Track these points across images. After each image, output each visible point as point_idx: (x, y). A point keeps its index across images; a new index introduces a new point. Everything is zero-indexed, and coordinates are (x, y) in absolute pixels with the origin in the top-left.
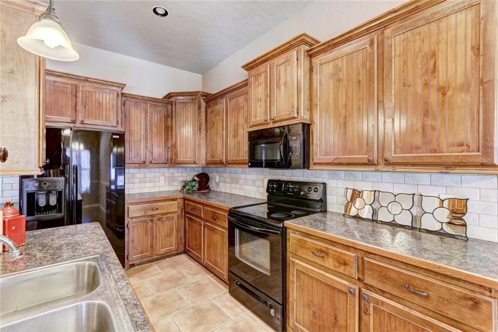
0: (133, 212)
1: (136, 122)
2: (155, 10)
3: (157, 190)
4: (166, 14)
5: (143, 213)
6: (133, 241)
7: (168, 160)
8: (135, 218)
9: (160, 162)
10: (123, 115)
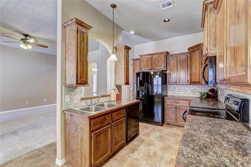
0: (168, 102)
1: (173, 65)
2: (164, 21)
3: (186, 95)
4: (169, 20)
5: (172, 104)
6: (168, 114)
7: (188, 81)
8: (169, 105)
9: (184, 82)
10: (167, 64)
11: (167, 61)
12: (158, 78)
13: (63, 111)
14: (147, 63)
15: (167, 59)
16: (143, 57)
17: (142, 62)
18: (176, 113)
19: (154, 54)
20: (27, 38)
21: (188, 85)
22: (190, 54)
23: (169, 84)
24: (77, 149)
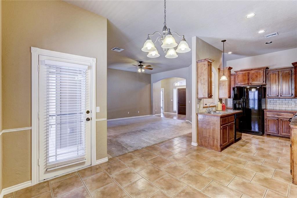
0: (268, 114)
2: (266, 43)
3: (290, 109)
4: (271, 42)
5: (273, 116)
6: (268, 125)
7: (292, 95)
8: (269, 117)
9: (287, 96)
10: (267, 78)
11: (267, 76)
12: (254, 92)
13: (197, 114)
14: (243, 78)
15: (267, 74)
16: (238, 73)
17: (238, 78)
18: (278, 125)
19: (252, 70)
20: (142, 64)
21: (292, 98)
22: (295, 69)
23: (268, 98)
24: (209, 136)
